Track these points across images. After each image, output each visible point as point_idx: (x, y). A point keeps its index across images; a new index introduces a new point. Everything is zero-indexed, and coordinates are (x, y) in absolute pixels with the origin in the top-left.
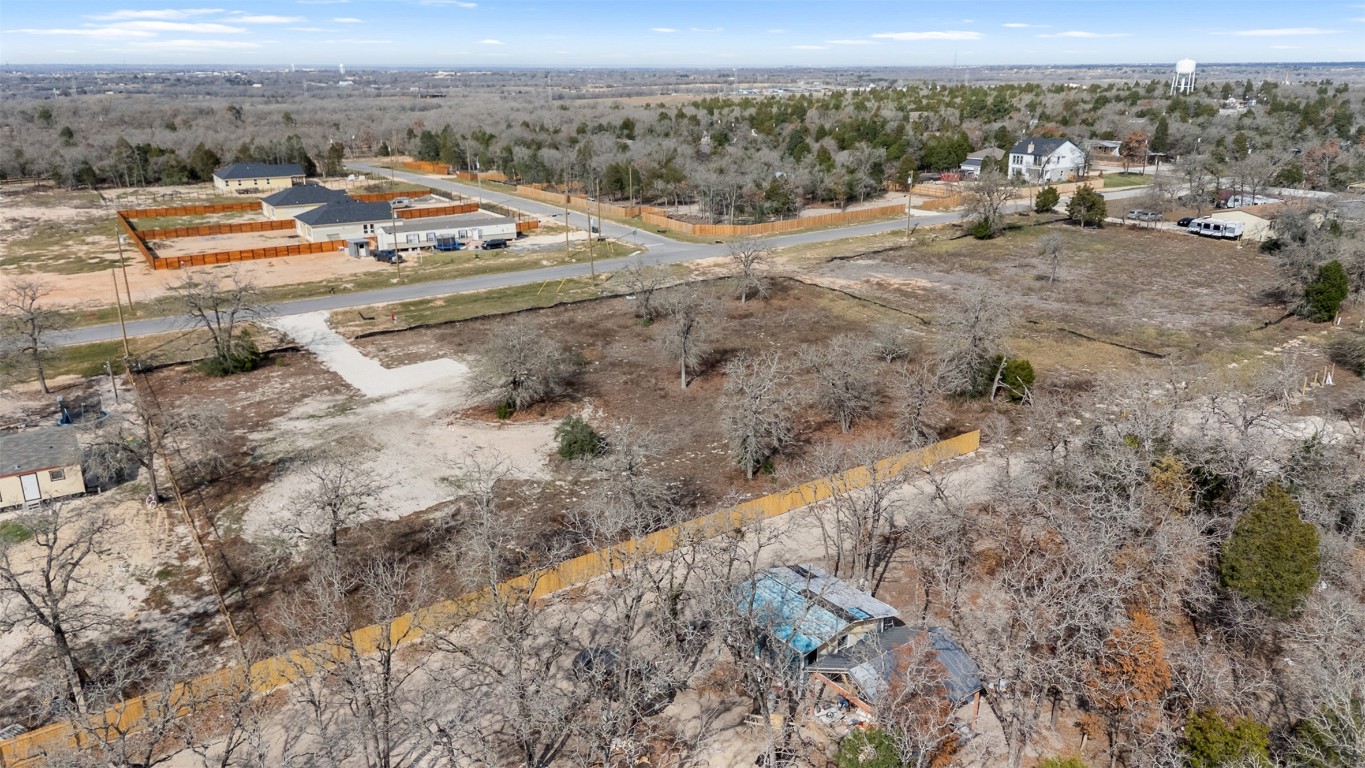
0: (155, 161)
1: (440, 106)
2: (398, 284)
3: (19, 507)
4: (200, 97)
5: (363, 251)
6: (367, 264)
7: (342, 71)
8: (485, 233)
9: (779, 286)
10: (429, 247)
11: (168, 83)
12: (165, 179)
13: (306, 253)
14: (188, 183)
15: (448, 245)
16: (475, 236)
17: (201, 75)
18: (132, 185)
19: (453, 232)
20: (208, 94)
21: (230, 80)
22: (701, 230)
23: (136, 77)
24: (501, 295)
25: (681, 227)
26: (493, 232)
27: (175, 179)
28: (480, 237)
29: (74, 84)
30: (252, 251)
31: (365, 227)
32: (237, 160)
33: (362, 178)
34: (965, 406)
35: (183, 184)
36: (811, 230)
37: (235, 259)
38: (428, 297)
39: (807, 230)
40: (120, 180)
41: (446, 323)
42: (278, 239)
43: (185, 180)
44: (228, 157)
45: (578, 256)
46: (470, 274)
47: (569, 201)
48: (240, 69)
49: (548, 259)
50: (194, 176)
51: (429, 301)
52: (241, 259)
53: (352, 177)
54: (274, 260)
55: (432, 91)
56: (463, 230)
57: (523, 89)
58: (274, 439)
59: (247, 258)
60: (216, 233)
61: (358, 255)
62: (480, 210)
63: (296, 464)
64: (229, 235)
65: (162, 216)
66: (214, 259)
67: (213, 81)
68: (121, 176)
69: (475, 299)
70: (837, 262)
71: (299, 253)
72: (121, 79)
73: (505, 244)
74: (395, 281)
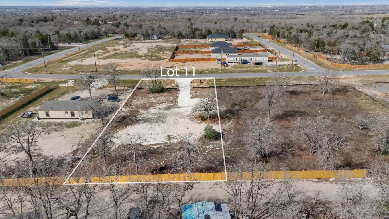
0: (197, 33)
1: (299, 17)
2: (221, 73)
3: (78, 119)
4: (236, 15)
5: (220, 62)
6: (219, 66)
7: (278, 7)
8: (257, 59)
9: (344, 90)
10: (239, 62)
11: (231, 11)
12: (198, 37)
13: (207, 61)
14: (202, 39)
15: (245, 62)
16: (254, 60)
17: (240, 8)
18: (189, 38)
19: (247, 59)
20: (239, 14)
21: (246, 10)
22: (334, 65)
23: (224, 9)
24: (245, 80)
25: (328, 63)
26: (260, 59)
27: (200, 37)
28: (256, 60)
29: (208, 11)
30: (193, 59)
31: (227, 55)
32: (215, 33)
33: (246, 39)
34: (376, 157)
35: (201, 39)
36: (383, 69)
37: (189, 61)
38: (222, 78)
39: (380, 69)
40: (187, 37)
41: (219, 87)
42: (206, 56)
43: (202, 38)
44: (213, 32)
45: (280, 70)
46: (243, 72)
47: (298, 50)
48: (250, 7)
49: (270, 70)
50: (205, 37)
51: (222, 79)
52: (190, 61)
53: (244, 39)
54: (196, 62)
55: (300, 13)
56: (250, 58)
57: (331, 12)
58: (144, 113)
59: (192, 61)
60: (193, 53)
61: (218, 63)
62: (268, 52)
63: (142, 122)
64: (196, 54)
65: (187, 47)
66: (183, 60)
67: (241, 10)
68: (188, 36)
69: (236, 80)
70: (381, 84)
71: (205, 61)
72: (221, 10)
73: (263, 63)
74: (220, 72)
